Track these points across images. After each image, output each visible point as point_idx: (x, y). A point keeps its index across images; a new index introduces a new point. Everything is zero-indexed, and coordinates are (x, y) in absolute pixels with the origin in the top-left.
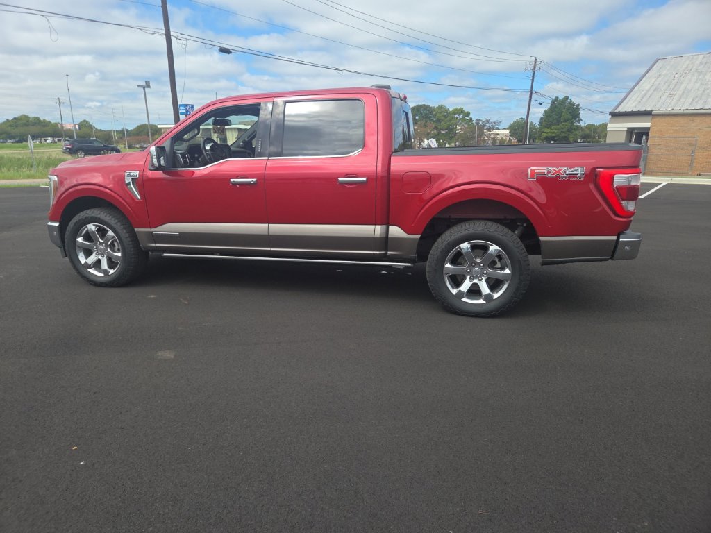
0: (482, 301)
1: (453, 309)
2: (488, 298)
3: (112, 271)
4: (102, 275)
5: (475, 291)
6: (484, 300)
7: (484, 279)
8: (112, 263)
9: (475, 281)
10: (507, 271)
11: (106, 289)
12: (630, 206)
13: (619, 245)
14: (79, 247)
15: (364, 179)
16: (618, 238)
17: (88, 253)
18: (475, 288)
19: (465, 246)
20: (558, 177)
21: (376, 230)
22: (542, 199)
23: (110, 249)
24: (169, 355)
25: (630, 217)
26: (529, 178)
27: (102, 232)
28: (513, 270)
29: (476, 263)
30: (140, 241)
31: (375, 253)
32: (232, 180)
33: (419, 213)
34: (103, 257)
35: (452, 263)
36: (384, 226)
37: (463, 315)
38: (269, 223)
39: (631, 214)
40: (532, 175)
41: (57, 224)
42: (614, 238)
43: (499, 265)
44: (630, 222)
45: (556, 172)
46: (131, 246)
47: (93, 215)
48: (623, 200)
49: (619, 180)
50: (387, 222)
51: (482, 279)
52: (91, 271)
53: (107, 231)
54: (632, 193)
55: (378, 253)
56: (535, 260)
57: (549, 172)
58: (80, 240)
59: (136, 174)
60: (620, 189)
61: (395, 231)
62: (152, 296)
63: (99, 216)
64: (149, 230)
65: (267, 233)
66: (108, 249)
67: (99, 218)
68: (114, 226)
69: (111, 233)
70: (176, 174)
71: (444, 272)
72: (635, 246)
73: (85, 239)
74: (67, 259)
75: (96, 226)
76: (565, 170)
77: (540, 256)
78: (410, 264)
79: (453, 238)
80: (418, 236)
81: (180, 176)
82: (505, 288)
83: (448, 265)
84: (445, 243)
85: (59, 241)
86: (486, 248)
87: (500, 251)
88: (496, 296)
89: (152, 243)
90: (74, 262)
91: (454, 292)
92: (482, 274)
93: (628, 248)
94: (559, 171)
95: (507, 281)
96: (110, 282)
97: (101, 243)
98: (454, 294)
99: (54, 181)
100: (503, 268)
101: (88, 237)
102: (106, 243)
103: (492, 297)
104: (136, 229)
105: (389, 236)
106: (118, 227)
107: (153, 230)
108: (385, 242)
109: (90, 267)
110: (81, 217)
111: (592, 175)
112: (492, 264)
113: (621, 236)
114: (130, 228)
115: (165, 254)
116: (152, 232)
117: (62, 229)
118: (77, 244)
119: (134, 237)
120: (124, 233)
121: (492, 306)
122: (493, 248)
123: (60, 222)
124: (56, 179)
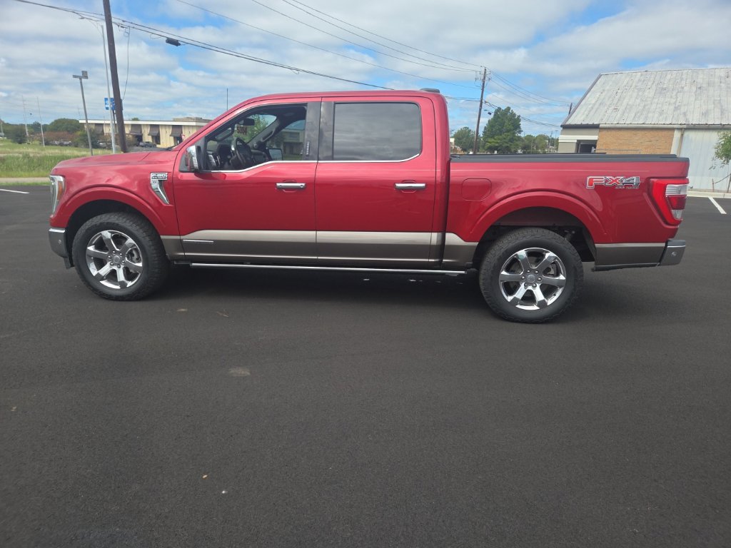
0: (535, 308)
1: (507, 316)
2: (542, 304)
3: (130, 284)
4: (118, 287)
5: (529, 298)
6: (538, 306)
7: (538, 285)
8: (129, 275)
9: (530, 288)
10: (562, 277)
11: (124, 303)
12: (678, 214)
13: (667, 252)
14: (90, 257)
15: (423, 185)
16: (666, 245)
17: (100, 264)
18: (529, 295)
19: (522, 253)
20: (614, 186)
21: (432, 238)
22: (599, 206)
23: (128, 258)
24: (243, 372)
25: (677, 225)
26: (588, 187)
27: (119, 240)
28: (567, 276)
29: (531, 270)
30: (166, 249)
31: (430, 260)
32: (278, 184)
33: (478, 220)
34: (120, 267)
35: (507, 270)
36: (440, 234)
37: (517, 321)
38: (316, 230)
39: (678, 222)
40: (591, 184)
41: (63, 231)
42: (663, 245)
43: (552, 272)
44: (677, 229)
45: (614, 181)
46: (155, 255)
47: (110, 221)
48: (674, 209)
49: (671, 190)
50: (443, 230)
51: (536, 286)
52: (104, 283)
53: (126, 239)
54: (680, 202)
55: (433, 260)
56: (588, 266)
57: (606, 181)
58: (91, 248)
59: (163, 176)
60: (670, 198)
61: (452, 239)
62: (183, 310)
63: (117, 222)
64: (178, 237)
65: (314, 241)
66: (126, 259)
67: (118, 224)
68: (136, 232)
69: (130, 241)
70: (210, 176)
71: (500, 279)
72: (680, 252)
73: (96, 248)
74: (73, 270)
75: (112, 233)
76: (621, 180)
77: (593, 263)
78: (463, 272)
79: (511, 245)
80: (476, 244)
81: (216, 179)
82: (558, 294)
83: (504, 273)
84: (503, 250)
85: (64, 251)
86: (541, 255)
87: (556, 258)
88: (550, 302)
89: (181, 252)
90: (84, 273)
91: (509, 299)
92: (537, 281)
93: (675, 255)
94: (616, 180)
95: (560, 287)
96: (128, 295)
97: (117, 252)
98: (509, 300)
99: (60, 182)
100: (558, 275)
101: (101, 245)
102: (123, 252)
103: (546, 303)
104: (162, 237)
105: (446, 243)
106: (140, 233)
107: (182, 237)
108: (441, 249)
109: (103, 279)
110: (94, 223)
111: (646, 185)
112: (546, 271)
113: (669, 243)
114: (155, 235)
115: (193, 264)
116: (181, 240)
117: (69, 238)
118: (87, 253)
119: (160, 245)
120: (146, 241)
121: (545, 311)
122: (549, 255)
123: (66, 229)
124: (61, 179)
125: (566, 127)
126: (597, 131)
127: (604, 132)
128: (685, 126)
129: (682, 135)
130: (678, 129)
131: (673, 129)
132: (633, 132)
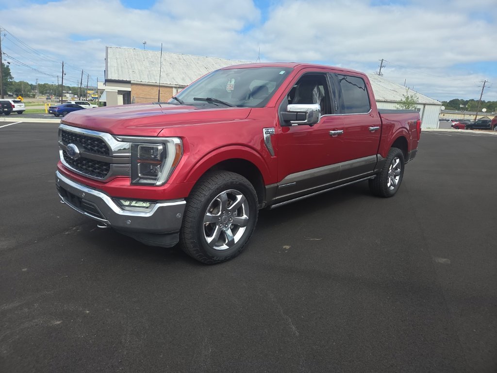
4: (226, 247)
6: (393, 187)
10: (399, 170)
15: (378, 127)
28: (401, 169)
30: (267, 197)
34: (227, 226)
41: (185, 202)
50: (377, 153)
52: (215, 247)
62: (286, 247)
64: (276, 185)
66: (234, 216)
75: (227, 192)
80: (386, 158)
82: (398, 179)
84: (391, 160)
88: (396, 183)
95: (399, 175)
98: (388, 186)
104: (266, 187)
105: (378, 160)
108: (376, 164)
109: (214, 244)
118: (204, 220)
121: (396, 189)
124: (177, 141)
125: (108, 81)
126: (130, 85)
127: (134, 86)
128: (178, 86)
129: (177, 91)
130: (175, 87)
131: (172, 87)
132: (151, 87)
